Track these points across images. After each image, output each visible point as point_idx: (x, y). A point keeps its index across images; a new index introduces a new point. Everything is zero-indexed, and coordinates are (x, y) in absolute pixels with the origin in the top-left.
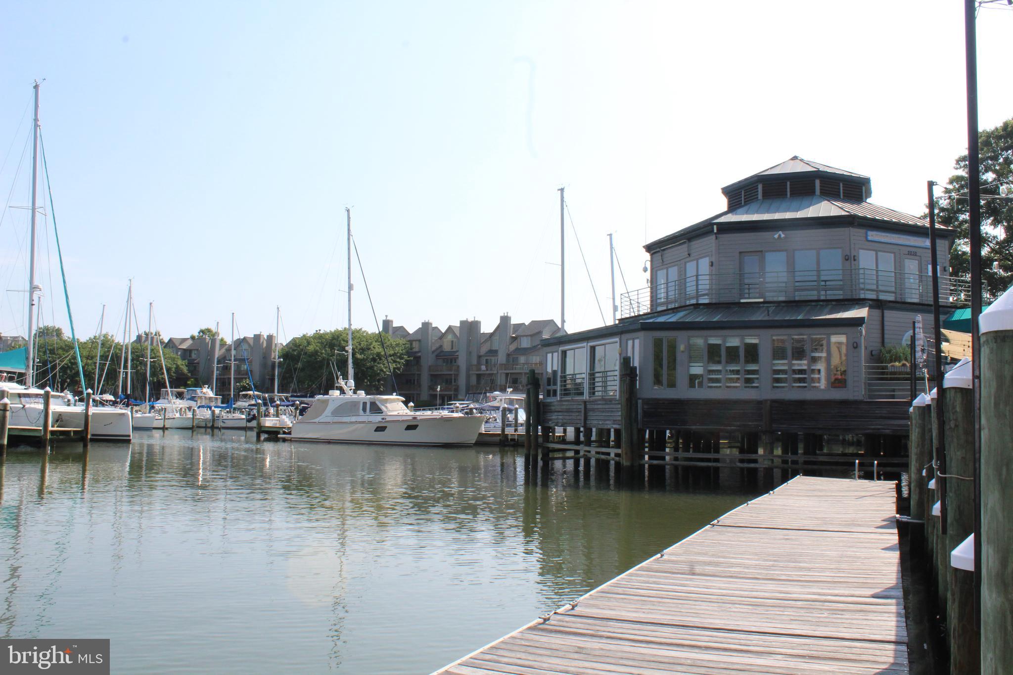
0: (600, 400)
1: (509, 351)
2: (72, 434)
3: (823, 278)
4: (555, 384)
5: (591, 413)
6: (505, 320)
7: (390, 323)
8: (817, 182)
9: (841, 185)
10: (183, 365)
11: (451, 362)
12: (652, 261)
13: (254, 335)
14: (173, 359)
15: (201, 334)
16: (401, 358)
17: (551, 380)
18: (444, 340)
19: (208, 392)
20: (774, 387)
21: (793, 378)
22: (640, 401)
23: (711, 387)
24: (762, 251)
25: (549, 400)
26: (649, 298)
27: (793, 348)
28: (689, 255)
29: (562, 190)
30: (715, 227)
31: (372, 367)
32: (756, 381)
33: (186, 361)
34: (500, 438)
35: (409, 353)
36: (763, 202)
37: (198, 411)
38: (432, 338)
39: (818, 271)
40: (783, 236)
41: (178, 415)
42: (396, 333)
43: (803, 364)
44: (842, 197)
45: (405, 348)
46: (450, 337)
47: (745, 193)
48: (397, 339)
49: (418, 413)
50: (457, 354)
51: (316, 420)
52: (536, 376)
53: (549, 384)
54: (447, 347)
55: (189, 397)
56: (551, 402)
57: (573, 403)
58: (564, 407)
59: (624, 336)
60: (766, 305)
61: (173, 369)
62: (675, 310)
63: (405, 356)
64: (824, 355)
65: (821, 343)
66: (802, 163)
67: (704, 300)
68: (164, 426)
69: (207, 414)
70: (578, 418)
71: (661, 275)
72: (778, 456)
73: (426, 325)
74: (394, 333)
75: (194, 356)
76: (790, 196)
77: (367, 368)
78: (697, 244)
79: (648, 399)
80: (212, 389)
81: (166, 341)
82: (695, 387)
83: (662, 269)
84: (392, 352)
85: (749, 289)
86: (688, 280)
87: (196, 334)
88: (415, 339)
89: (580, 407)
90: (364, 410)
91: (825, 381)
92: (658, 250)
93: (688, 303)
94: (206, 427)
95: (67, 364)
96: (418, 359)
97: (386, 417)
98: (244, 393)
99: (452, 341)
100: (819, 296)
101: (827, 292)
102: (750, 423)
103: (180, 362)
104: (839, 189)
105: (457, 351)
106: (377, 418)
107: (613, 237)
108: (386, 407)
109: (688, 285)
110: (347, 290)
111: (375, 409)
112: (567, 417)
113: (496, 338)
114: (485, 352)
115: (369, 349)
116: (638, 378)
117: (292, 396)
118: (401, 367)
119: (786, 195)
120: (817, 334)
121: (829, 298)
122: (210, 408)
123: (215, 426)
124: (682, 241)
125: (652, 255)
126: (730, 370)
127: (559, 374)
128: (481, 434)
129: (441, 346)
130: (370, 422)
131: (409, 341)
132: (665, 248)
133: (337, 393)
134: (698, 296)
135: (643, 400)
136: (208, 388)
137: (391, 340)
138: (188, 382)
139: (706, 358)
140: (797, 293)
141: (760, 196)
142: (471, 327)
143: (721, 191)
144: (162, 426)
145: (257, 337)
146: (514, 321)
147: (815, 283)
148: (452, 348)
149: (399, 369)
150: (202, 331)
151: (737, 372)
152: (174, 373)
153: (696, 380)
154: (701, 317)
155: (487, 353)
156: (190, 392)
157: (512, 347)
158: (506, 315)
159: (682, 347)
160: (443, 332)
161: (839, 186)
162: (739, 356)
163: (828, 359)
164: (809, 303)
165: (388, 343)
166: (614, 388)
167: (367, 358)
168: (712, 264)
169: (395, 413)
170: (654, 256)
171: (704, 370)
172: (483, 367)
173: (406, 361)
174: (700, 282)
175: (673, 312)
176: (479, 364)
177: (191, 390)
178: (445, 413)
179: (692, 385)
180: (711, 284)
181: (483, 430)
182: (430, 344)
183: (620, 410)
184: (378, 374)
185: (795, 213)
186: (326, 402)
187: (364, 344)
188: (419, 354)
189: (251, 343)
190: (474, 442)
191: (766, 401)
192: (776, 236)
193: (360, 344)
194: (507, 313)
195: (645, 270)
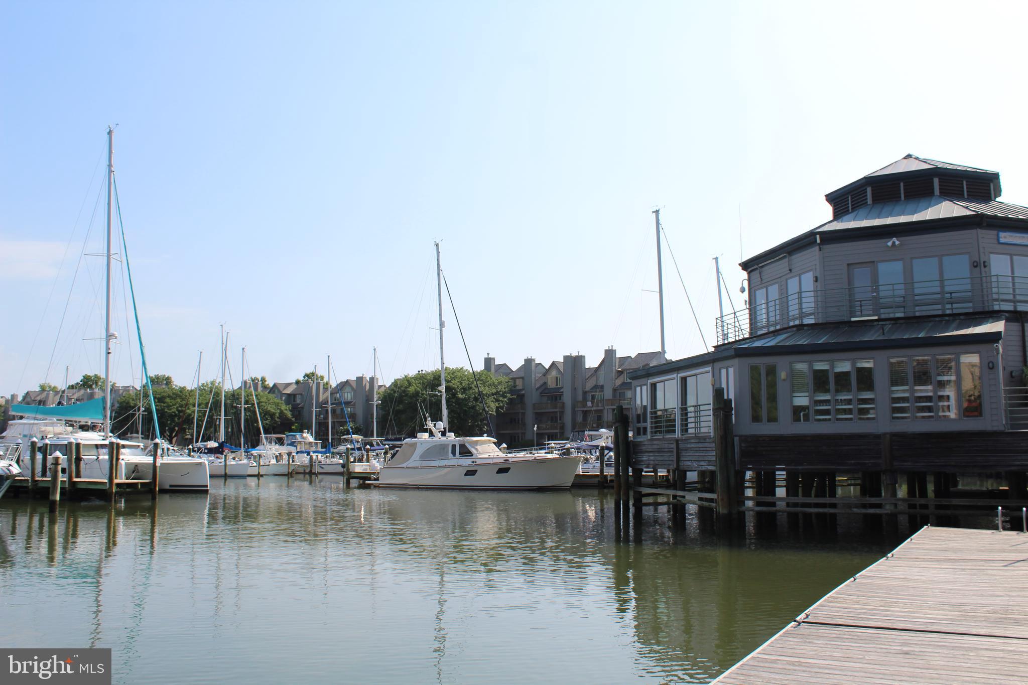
0: (692, 438)
1: (615, 386)
2: (139, 486)
3: (947, 289)
4: (645, 421)
5: (684, 453)
6: (610, 353)
7: (492, 361)
8: (936, 181)
9: (965, 183)
10: (286, 410)
11: (556, 399)
12: (749, 280)
13: (357, 378)
14: (277, 405)
15: (306, 378)
16: (505, 397)
17: (642, 418)
18: (549, 377)
19: (309, 437)
20: (894, 418)
21: (917, 406)
22: (736, 439)
23: (819, 420)
24: (874, 262)
25: (640, 439)
26: (748, 321)
27: (914, 372)
28: (790, 270)
29: (657, 212)
30: (818, 237)
31: (473, 407)
32: (871, 411)
33: (290, 406)
34: (599, 479)
35: (512, 392)
36: (873, 207)
37: (296, 457)
38: (536, 374)
39: (942, 281)
40: (897, 243)
41: (273, 461)
42: (499, 371)
43: (926, 390)
44: (966, 196)
45: (508, 386)
46: (554, 373)
47: (852, 199)
48: (500, 377)
49: (510, 455)
50: (561, 391)
51: (404, 465)
52: (625, 412)
53: (639, 422)
54: (551, 384)
55: (289, 442)
56: (641, 442)
57: (664, 442)
58: (655, 447)
59: (718, 365)
60: (880, 323)
61: (277, 415)
62: (776, 333)
63: (508, 395)
64: (953, 378)
65: (949, 365)
66: (917, 161)
67: (810, 320)
68: (259, 473)
69: (305, 459)
70: (671, 459)
71: (760, 295)
72: (903, 500)
73: (529, 362)
74: (496, 371)
75: (298, 401)
76: (905, 199)
77: (469, 408)
78: (800, 259)
79: (746, 436)
80: (312, 435)
81: (271, 385)
82: (800, 420)
83: (762, 288)
84: (494, 391)
85: (861, 306)
86: (790, 298)
87: (301, 378)
88: (519, 376)
89: (672, 446)
90: (454, 453)
91: (956, 409)
92: (756, 267)
93: (791, 324)
94: (304, 473)
95: (174, 412)
96: (521, 397)
97: (476, 460)
98: (345, 437)
99: (557, 378)
100: (944, 309)
101: (954, 305)
102: (867, 461)
103: (284, 407)
104: (963, 187)
105: (562, 388)
106: (466, 462)
107: (719, 260)
108: (477, 449)
109: (790, 303)
110: (438, 327)
111: (465, 452)
112: (659, 458)
113: (601, 373)
114: (590, 388)
115: (470, 388)
116: (733, 412)
117: (385, 440)
118: (504, 406)
119: (900, 197)
120: (945, 354)
121: (955, 311)
122: (308, 454)
123: (313, 471)
124: (782, 255)
125: (749, 273)
126: (841, 400)
127: (649, 409)
128: (578, 476)
129: (545, 383)
130: (460, 466)
131: (512, 379)
132: (763, 264)
133: (426, 435)
134: (802, 315)
135: (740, 436)
136: (308, 433)
137: (494, 378)
138: (293, 427)
139: (811, 386)
140: (917, 308)
141: (870, 201)
142: (575, 362)
143: (825, 198)
144: (257, 473)
145: (360, 380)
146: (619, 355)
147: (939, 296)
148: (557, 385)
149: (502, 408)
150: (307, 375)
151: (849, 402)
152: (278, 418)
153: (800, 412)
154: (805, 339)
155: (592, 389)
156: (290, 437)
157: (619, 382)
158: (611, 348)
159: (783, 375)
160: (547, 367)
161: (962, 184)
162: (850, 384)
163: (958, 383)
164: (932, 319)
165: (490, 382)
166: (707, 424)
167: (469, 397)
168: (816, 280)
169: (486, 456)
170: (752, 274)
171: (810, 402)
172: (589, 404)
173: (509, 399)
174: (804, 300)
175: (774, 335)
176: (585, 399)
177: (291, 435)
178: (541, 454)
179: (796, 419)
180: (816, 302)
181: (581, 471)
182: (533, 381)
183: (714, 449)
184: (481, 414)
185: (912, 216)
186: (414, 445)
187: (465, 383)
188: (523, 392)
189: (354, 385)
190: (570, 484)
191: (885, 434)
192: (890, 244)
193: (461, 384)
194: (612, 346)
195: (743, 290)
